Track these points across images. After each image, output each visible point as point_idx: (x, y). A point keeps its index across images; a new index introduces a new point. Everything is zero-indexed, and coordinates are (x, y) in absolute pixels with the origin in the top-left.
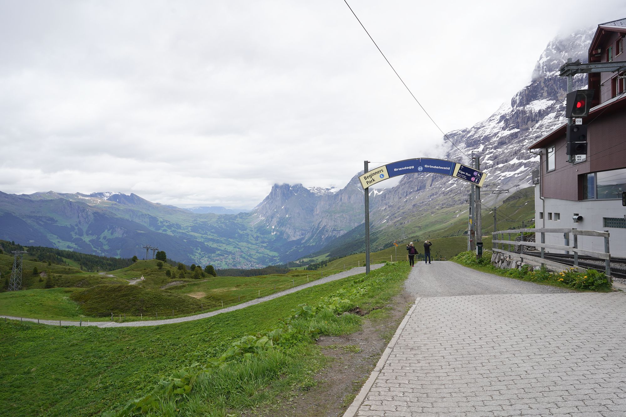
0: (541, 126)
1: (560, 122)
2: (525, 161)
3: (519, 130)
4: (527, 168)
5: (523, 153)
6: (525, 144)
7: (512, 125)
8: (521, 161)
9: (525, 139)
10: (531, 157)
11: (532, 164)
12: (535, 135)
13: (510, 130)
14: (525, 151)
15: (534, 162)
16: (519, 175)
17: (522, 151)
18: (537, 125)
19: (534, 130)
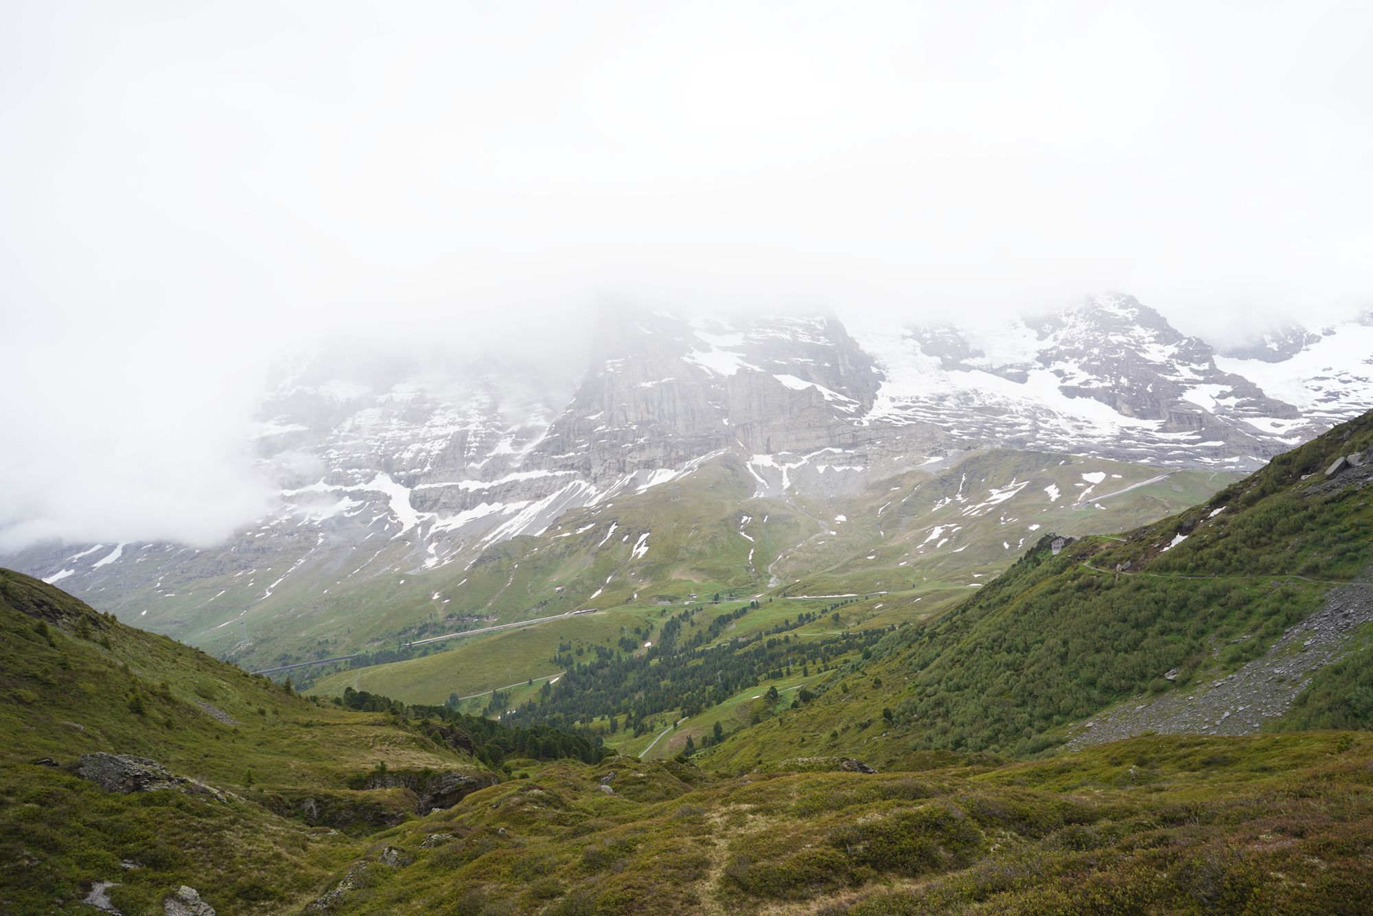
0: (356, 429)
1: (393, 427)
2: (349, 489)
3: (306, 428)
4: (363, 501)
5: (339, 473)
6: (332, 456)
7: (285, 416)
8: (338, 487)
9: (329, 448)
10: (360, 482)
11: (371, 495)
12: (350, 443)
13: (283, 424)
14: (341, 470)
15: (373, 492)
16: (352, 514)
17: (336, 470)
18: (347, 425)
19: (343, 434)
